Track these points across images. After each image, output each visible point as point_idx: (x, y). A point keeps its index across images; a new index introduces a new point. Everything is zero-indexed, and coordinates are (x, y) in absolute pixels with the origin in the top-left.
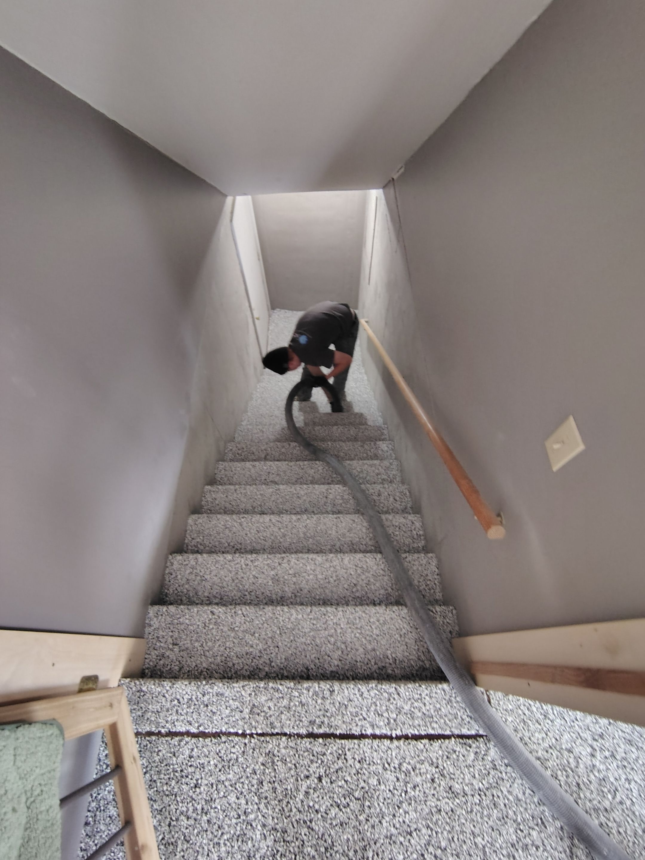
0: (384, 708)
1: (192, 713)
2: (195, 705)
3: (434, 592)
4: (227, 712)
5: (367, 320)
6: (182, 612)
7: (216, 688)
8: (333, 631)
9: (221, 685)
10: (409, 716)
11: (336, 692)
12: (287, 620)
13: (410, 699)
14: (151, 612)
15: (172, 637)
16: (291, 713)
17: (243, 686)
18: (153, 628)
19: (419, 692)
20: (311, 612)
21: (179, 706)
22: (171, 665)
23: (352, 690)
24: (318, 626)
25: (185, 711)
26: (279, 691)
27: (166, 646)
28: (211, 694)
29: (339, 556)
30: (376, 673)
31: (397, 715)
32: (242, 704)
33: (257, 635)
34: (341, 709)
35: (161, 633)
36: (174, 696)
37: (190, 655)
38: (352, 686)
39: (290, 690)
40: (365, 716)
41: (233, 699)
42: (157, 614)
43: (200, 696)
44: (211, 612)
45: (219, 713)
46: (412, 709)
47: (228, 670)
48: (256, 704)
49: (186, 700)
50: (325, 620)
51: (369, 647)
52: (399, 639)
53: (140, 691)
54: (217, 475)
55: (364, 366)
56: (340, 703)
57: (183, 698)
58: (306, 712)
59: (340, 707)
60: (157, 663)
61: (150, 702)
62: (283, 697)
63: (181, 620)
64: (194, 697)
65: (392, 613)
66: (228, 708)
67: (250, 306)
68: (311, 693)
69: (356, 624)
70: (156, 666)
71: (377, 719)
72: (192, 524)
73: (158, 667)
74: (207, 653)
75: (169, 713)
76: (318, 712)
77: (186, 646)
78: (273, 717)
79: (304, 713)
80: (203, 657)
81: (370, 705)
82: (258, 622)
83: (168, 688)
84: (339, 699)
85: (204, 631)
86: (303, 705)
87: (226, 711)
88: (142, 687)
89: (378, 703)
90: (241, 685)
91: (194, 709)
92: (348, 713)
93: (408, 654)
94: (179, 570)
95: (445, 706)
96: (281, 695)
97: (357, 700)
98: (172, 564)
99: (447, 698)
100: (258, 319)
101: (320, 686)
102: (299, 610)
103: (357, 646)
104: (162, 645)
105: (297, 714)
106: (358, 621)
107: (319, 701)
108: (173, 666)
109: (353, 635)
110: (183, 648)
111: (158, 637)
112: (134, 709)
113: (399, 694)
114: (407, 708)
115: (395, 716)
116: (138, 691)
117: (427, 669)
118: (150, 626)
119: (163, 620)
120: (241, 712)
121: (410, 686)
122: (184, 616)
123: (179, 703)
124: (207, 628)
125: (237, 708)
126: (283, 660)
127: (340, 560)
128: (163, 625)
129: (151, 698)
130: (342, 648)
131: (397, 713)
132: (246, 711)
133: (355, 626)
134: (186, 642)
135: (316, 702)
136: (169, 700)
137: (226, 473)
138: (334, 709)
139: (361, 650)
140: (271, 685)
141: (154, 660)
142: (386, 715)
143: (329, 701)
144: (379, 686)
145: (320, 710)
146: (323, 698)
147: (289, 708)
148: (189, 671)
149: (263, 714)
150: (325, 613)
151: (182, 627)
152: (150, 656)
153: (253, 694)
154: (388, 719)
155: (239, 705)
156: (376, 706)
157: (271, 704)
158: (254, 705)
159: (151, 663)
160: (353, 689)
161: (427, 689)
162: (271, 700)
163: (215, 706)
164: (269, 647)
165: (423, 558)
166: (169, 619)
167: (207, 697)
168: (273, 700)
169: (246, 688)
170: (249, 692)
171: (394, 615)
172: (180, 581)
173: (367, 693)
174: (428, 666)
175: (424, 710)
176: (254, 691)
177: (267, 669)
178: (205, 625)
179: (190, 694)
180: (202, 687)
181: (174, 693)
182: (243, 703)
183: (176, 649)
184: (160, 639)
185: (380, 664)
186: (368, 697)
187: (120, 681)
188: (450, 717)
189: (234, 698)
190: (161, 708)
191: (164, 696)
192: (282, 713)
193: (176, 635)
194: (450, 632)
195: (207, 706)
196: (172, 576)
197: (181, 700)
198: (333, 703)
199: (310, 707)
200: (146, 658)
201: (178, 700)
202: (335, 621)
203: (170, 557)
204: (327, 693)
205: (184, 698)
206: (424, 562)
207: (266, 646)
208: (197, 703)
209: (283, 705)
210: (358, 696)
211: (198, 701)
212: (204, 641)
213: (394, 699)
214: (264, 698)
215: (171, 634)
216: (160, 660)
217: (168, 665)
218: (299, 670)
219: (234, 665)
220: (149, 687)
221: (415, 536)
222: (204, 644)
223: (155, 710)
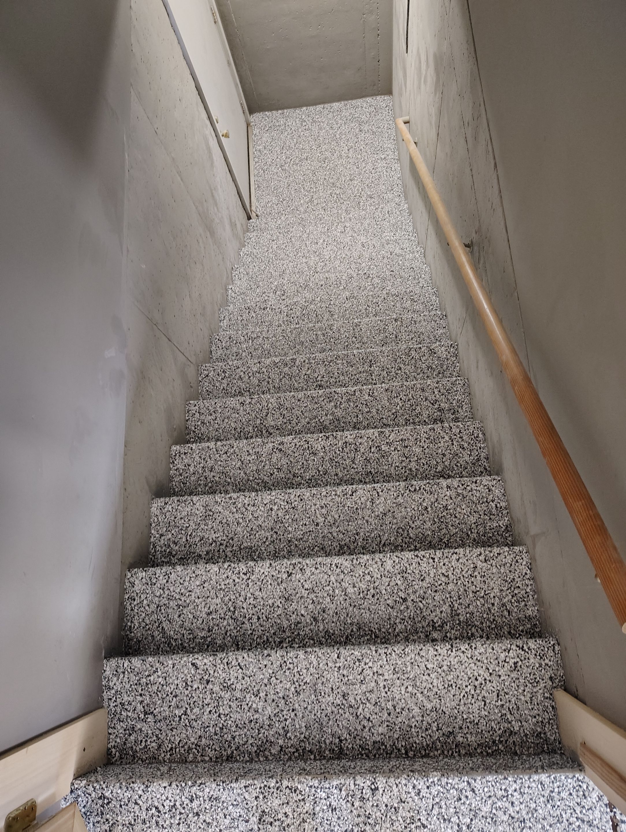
0: (452, 810)
1: (179, 824)
2: (181, 813)
3: (526, 605)
4: (227, 821)
5: (406, 118)
6: (152, 666)
7: (207, 790)
8: (373, 684)
9: (214, 785)
10: (489, 820)
11: (381, 791)
12: (305, 671)
13: (490, 797)
14: (108, 669)
15: (141, 702)
16: (318, 821)
17: (245, 787)
18: (113, 691)
19: (503, 787)
20: (338, 657)
21: (159, 817)
22: (146, 741)
23: (404, 788)
24: (351, 677)
25: (168, 822)
26: (298, 792)
27: (136, 716)
28: (201, 799)
29: (377, 556)
30: (440, 741)
31: (472, 820)
32: (246, 811)
33: (262, 695)
34: (389, 814)
35: (126, 698)
36: (150, 802)
37: (170, 727)
38: (404, 782)
39: (313, 790)
40: (425, 822)
41: (232, 804)
42: (116, 671)
43: (187, 801)
44: (193, 664)
45: (215, 823)
46: (494, 811)
47: (226, 746)
48: (266, 811)
49: (167, 808)
50: (360, 669)
51: (429, 706)
52: (473, 692)
53: (102, 797)
54: (189, 422)
55: (406, 198)
56: (386, 806)
57: (163, 805)
58: (339, 818)
59: (387, 811)
60: (126, 740)
61: (118, 812)
62: (303, 800)
63: (152, 678)
64: (178, 804)
65: (462, 655)
66: (227, 817)
67: (210, 117)
68: (344, 793)
69: (407, 673)
70: (125, 744)
71: (442, 826)
72: (158, 512)
73: (129, 745)
74: (195, 724)
75: (147, 826)
76: (356, 819)
77: (163, 714)
78: (292, 827)
79: (336, 820)
80: (189, 728)
81: (431, 807)
82: (262, 676)
83: (140, 792)
84: (385, 800)
85: (187, 692)
86: (334, 810)
87: (225, 820)
88: (104, 792)
89: (443, 803)
90: (242, 785)
91: (180, 819)
92: (400, 818)
93: (486, 713)
94: (144, 592)
95: (543, 806)
96: (300, 797)
97: (413, 801)
98: (133, 585)
99: (546, 793)
100: (226, 136)
101: (357, 782)
102: (320, 655)
103: (412, 705)
104: (130, 714)
105: (326, 821)
106: (409, 669)
107: (357, 804)
108: (149, 743)
109: (403, 689)
110: (159, 717)
111: (122, 704)
112: (98, 822)
113: (473, 791)
114: (486, 809)
115: (469, 820)
116: (100, 798)
117: (515, 733)
118: (110, 688)
119: (126, 679)
120: (247, 821)
121: (490, 778)
122: (154, 672)
123: (159, 812)
124: (189, 688)
125: (240, 816)
126: (303, 729)
127: (380, 563)
128: (128, 686)
129: (118, 806)
130: (387, 709)
131: (471, 816)
132: (254, 820)
133: (406, 675)
134: (162, 709)
135: (353, 805)
136: (144, 808)
137: (203, 417)
138: (378, 814)
139: (416, 710)
140: (285, 783)
141: (122, 735)
142: (454, 819)
143: (371, 804)
144: (444, 780)
145: (359, 816)
146: (362, 799)
147: (314, 814)
148: (171, 749)
149: (277, 823)
150: (360, 658)
151: (155, 688)
152: (115, 731)
153: (261, 796)
154: (458, 825)
155: (242, 813)
156: (441, 807)
157: (288, 809)
158: (263, 812)
159: (118, 740)
160: (406, 785)
161: (515, 782)
162: (288, 803)
163: (208, 815)
164: (282, 711)
165: (506, 554)
166: (134, 679)
167: (196, 803)
168: (291, 804)
169: (250, 789)
170: (255, 795)
171: (463, 658)
172: (147, 608)
173: (426, 790)
174: (517, 728)
175: (511, 811)
176: (263, 793)
177: (281, 742)
178: (186, 683)
179: (173, 800)
180: (187, 789)
181: (150, 799)
182: (248, 809)
183: (150, 718)
184: (126, 707)
185: (445, 730)
186: (428, 795)
187: (73, 784)
188: (551, 820)
189: (235, 803)
190: (135, 820)
191: (136, 803)
192: (304, 821)
193: (147, 700)
194: (551, 678)
195: (198, 814)
196: (135, 603)
197: (161, 808)
198: (377, 806)
199: (345, 813)
200: (110, 734)
201: (157, 808)
202: (375, 670)
203: (129, 575)
204: (368, 793)
205: (165, 804)
206: (509, 559)
207: (277, 711)
208: (183, 811)
209: (305, 811)
210: (413, 794)
211: (184, 808)
212: (187, 706)
213: (467, 797)
214: (277, 802)
215: (139, 698)
216: (130, 735)
217: (141, 741)
218: (328, 742)
219: (234, 738)
220: (114, 791)
221: (494, 511)
222: (189, 710)
223: (127, 822)
